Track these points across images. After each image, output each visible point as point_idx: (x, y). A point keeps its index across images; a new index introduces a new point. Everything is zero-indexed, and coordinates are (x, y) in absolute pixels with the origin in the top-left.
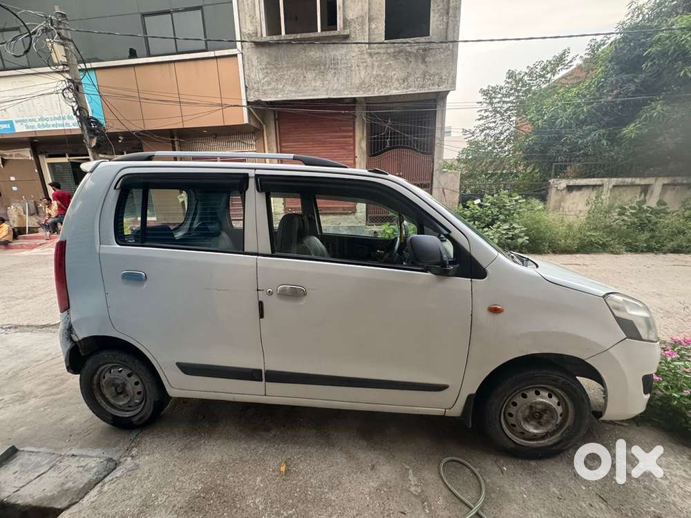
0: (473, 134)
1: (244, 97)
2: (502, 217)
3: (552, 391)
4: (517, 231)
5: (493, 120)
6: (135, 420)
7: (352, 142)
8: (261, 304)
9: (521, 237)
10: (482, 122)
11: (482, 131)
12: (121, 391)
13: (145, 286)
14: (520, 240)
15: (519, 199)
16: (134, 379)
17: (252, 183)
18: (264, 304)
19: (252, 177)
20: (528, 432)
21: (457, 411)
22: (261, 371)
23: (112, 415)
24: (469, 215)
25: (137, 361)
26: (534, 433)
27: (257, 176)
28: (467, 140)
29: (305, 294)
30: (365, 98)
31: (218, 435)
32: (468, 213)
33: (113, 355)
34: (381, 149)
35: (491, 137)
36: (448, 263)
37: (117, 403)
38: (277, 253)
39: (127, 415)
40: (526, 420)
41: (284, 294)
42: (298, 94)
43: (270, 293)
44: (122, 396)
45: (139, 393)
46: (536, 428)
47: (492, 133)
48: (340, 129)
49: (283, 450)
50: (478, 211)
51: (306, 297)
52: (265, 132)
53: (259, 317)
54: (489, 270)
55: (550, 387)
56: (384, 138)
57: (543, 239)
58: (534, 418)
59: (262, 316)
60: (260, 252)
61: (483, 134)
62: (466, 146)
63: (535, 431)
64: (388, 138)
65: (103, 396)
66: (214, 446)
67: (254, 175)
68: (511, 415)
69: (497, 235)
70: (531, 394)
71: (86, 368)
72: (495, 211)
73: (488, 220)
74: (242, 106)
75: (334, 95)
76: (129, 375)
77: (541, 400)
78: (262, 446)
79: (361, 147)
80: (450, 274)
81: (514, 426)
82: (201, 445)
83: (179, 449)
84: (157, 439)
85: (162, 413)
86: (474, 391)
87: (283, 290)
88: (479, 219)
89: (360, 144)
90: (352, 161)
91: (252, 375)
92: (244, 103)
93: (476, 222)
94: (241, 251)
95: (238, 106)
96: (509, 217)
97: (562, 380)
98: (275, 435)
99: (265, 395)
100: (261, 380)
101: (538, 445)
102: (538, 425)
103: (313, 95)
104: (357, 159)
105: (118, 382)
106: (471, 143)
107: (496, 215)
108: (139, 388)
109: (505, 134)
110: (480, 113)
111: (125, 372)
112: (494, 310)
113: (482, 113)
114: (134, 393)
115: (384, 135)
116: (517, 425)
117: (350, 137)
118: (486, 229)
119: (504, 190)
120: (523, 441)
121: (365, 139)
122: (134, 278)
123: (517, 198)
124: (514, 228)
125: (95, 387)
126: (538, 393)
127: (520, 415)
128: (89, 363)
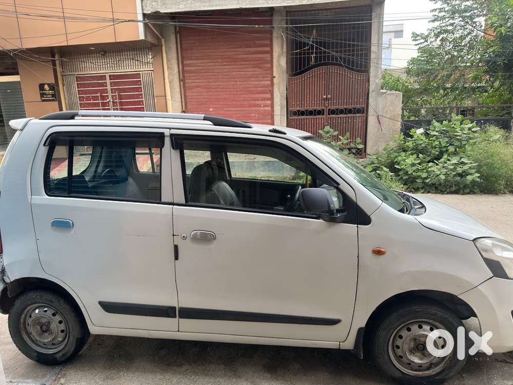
0: (426, 38)
1: (139, 11)
2: (451, 149)
3: (434, 326)
4: (466, 167)
5: (451, 21)
6: (58, 356)
7: (269, 59)
8: (176, 247)
9: (471, 174)
10: (437, 24)
11: (437, 36)
12: (45, 329)
13: (72, 232)
14: (469, 178)
15: (473, 127)
16: (58, 318)
17: (167, 141)
18: (179, 247)
19: (167, 136)
20: (413, 362)
21: (349, 344)
22: (175, 308)
23: (37, 352)
24: (411, 146)
25: (62, 301)
26: (418, 363)
27: (172, 135)
28: (418, 47)
29: (215, 238)
30: (285, 7)
31: (135, 369)
32: (410, 144)
33: (40, 296)
34: (304, 67)
35: (450, 43)
36: (335, 212)
37: (42, 341)
38: (190, 203)
39: (51, 352)
40: (412, 351)
41: (195, 239)
42: (203, 4)
43: (184, 238)
44: (46, 334)
45: (62, 331)
46: (421, 359)
47: (451, 37)
48: (254, 43)
49: (195, 380)
50: (423, 142)
51: (216, 241)
52: (164, 48)
53: (174, 259)
54: (372, 217)
55: (431, 321)
56: (308, 53)
57: (497, 177)
58: (419, 350)
59: (176, 258)
60: (175, 202)
61: (439, 39)
62: (415, 54)
63: (420, 362)
64: (312, 53)
65: (28, 334)
66: (132, 377)
67: (169, 134)
68: (398, 347)
69: (444, 171)
70: (415, 328)
71: (15, 307)
72: (444, 141)
73: (436, 152)
74: (139, 21)
75: (247, 5)
76: (54, 315)
77: (423, 333)
78: (176, 377)
79: (280, 65)
80: (338, 221)
81: (401, 357)
82: (121, 376)
83: (102, 379)
84: (79, 372)
85: (80, 353)
86: (363, 325)
87: (195, 236)
88: (423, 151)
89: (278, 61)
90: (269, 82)
91: (166, 312)
92: (140, 17)
93: (421, 155)
94: (158, 201)
95: (133, 21)
96: (459, 149)
97: (440, 314)
98: (187, 370)
99: (179, 331)
100: (175, 317)
101: (424, 375)
102: (422, 356)
103: (222, 5)
104: (275, 80)
105: (44, 321)
106: (422, 50)
107: (445, 147)
108: (62, 327)
109: (467, 39)
110: (434, 13)
111: (50, 312)
112: (378, 253)
113: (436, 13)
114: (58, 330)
115: (308, 49)
116: (403, 356)
117: (266, 52)
118: (431, 164)
119: (457, 115)
120: (409, 371)
121: (285, 55)
122: (62, 225)
123: (470, 125)
124: (463, 163)
125: (22, 326)
126: (420, 327)
127: (406, 347)
128: (18, 303)
